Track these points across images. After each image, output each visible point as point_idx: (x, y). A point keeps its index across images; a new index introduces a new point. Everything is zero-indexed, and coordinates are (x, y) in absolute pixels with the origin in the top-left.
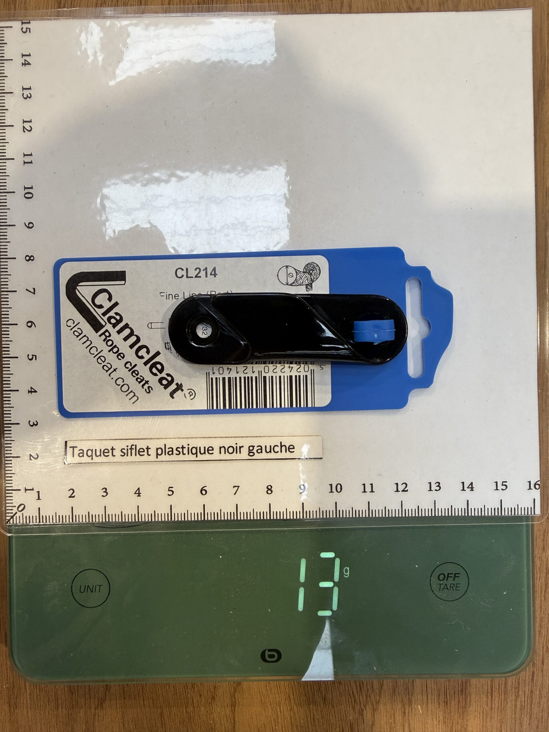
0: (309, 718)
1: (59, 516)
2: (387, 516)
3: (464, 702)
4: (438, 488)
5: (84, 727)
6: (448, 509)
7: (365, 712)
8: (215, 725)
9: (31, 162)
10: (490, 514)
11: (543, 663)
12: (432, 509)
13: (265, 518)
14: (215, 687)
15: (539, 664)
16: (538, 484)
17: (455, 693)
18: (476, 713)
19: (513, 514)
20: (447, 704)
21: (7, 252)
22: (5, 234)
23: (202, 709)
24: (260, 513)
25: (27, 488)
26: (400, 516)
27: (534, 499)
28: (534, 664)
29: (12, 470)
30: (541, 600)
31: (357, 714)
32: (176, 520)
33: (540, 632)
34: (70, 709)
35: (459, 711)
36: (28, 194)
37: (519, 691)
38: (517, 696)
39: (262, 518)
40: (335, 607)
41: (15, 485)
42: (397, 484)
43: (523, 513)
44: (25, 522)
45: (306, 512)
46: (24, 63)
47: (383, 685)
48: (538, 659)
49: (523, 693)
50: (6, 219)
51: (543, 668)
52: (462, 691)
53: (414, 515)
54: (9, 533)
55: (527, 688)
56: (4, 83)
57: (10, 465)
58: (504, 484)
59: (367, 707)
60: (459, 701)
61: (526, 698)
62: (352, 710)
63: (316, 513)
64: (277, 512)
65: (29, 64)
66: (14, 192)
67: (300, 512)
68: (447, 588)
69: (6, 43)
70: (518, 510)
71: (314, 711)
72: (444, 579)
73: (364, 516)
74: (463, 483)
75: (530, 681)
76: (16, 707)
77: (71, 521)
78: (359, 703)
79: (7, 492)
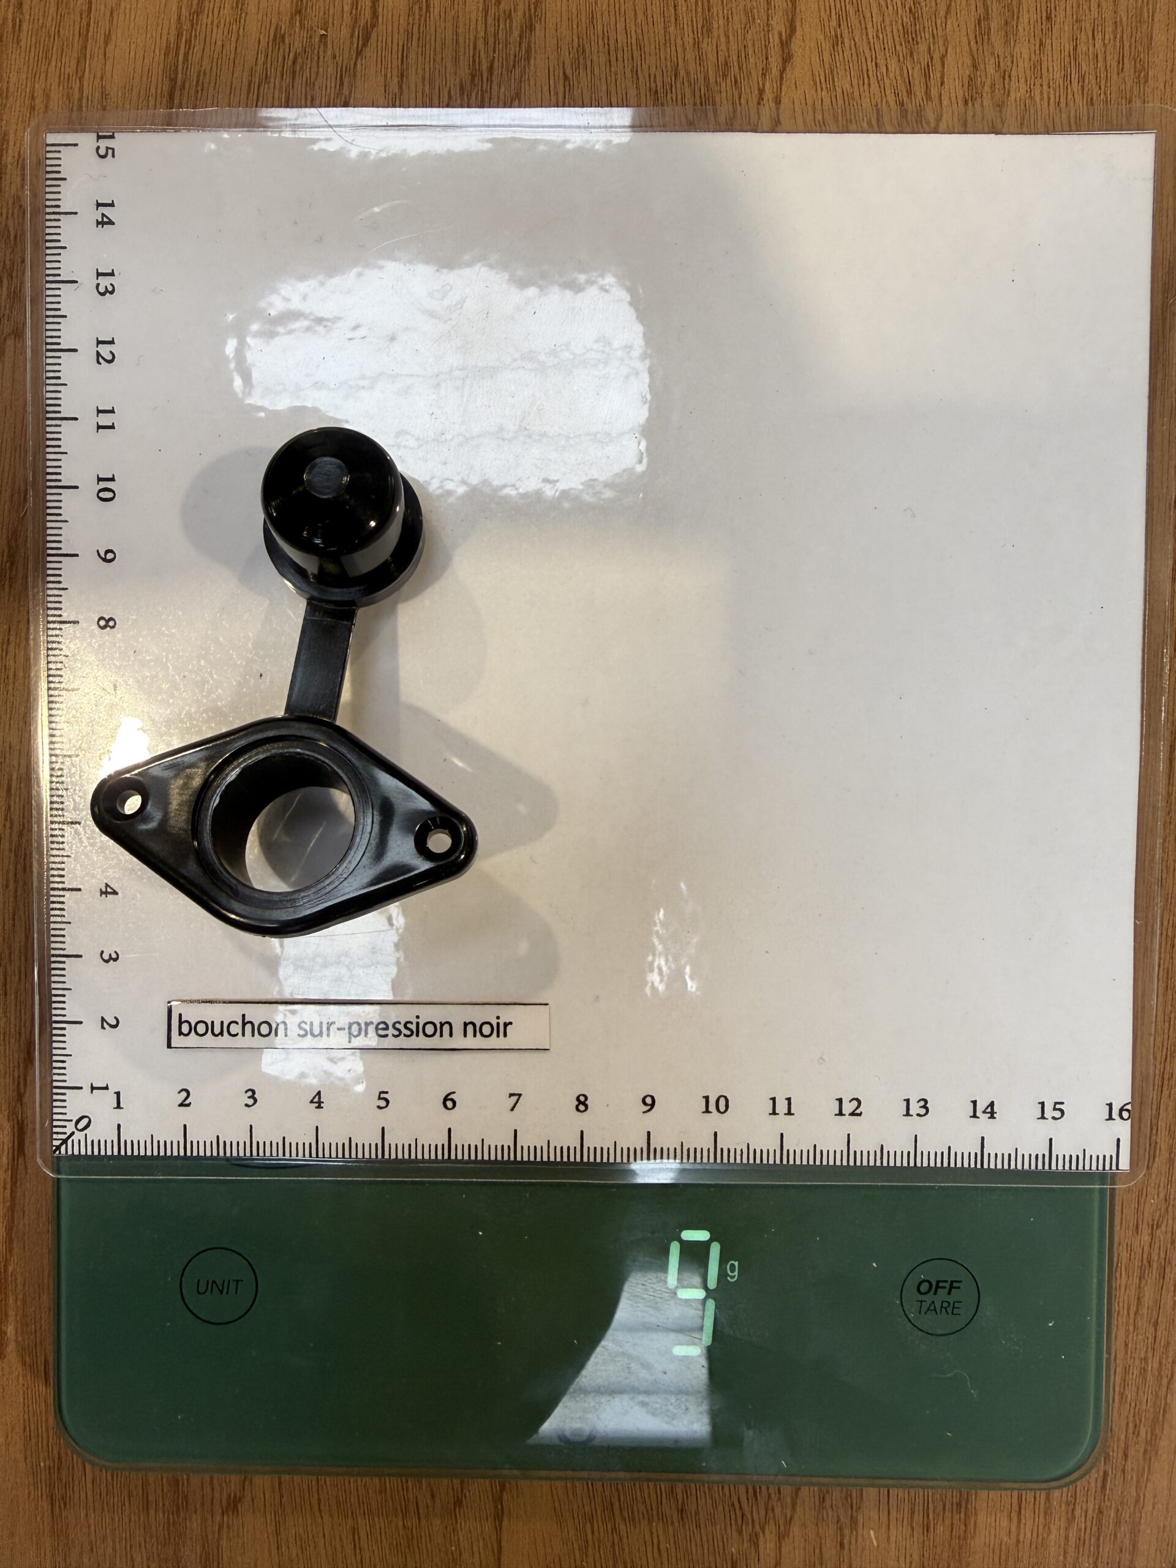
0: (649, 1549)
1: (159, 1142)
2: (818, 1163)
3: (962, 1527)
4: (923, 1111)
5: (199, 1549)
6: (942, 1153)
7: (761, 1543)
8: (461, 1553)
9: (112, 427)
10: (1026, 1167)
11: (1126, 1456)
12: (909, 1153)
13: (572, 1159)
15: (1116, 1455)
16: (1127, 1110)
17: (944, 1508)
18: (986, 1549)
19: (1074, 1167)
20: (927, 1530)
21: (60, 609)
22: (57, 572)
23: (437, 1522)
24: (562, 1148)
25: (94, 1086)
26: (845, 1163)
27: (1118, 1140)
28: (1107, 1459)
30: (1128, 1331)
31: (745, 1543)
32: (393, 1156)
33: (1122, 1394)
34: (173, 1514)
35: (953, 1545)
36: (106, 492)
37: (1073, 1510)
38: (1071, 1519)
39: (565, 1159)
41: (71, 1079)
42: (840, 1100)
43: (1094, 1167)
44: (89, 1153)
45: (655, 1149)
46: (100, 220)
48: (1115, 1448)
49: (1083, 1515)
50: (60, 542)
51: (1124, 1466)
52: (959, 1505)
53: (872, 1163)
54: (58, 1172)
55: (1091, 1505)
56: (59, 262)
57: (61, 1039)
58: (1058, 1106)
59: (767, 1531)
60: (952, 1524)
61: (1088, 1523)
62: (735, 1534)
63: (676, 1152)
64: (595, 1149)
65: (111, 223)
66: (77, 487)
67: (642, 1149)
68: (935, 1310)
69: (65, 179)
70: (1084, 1159)
71: (661, 1533)
74: (974, 1103)
75: (1099, 1489)
76: (65, 1504)
77: (182, 1153)
78: (750, 1521)
79: (55, 1091)
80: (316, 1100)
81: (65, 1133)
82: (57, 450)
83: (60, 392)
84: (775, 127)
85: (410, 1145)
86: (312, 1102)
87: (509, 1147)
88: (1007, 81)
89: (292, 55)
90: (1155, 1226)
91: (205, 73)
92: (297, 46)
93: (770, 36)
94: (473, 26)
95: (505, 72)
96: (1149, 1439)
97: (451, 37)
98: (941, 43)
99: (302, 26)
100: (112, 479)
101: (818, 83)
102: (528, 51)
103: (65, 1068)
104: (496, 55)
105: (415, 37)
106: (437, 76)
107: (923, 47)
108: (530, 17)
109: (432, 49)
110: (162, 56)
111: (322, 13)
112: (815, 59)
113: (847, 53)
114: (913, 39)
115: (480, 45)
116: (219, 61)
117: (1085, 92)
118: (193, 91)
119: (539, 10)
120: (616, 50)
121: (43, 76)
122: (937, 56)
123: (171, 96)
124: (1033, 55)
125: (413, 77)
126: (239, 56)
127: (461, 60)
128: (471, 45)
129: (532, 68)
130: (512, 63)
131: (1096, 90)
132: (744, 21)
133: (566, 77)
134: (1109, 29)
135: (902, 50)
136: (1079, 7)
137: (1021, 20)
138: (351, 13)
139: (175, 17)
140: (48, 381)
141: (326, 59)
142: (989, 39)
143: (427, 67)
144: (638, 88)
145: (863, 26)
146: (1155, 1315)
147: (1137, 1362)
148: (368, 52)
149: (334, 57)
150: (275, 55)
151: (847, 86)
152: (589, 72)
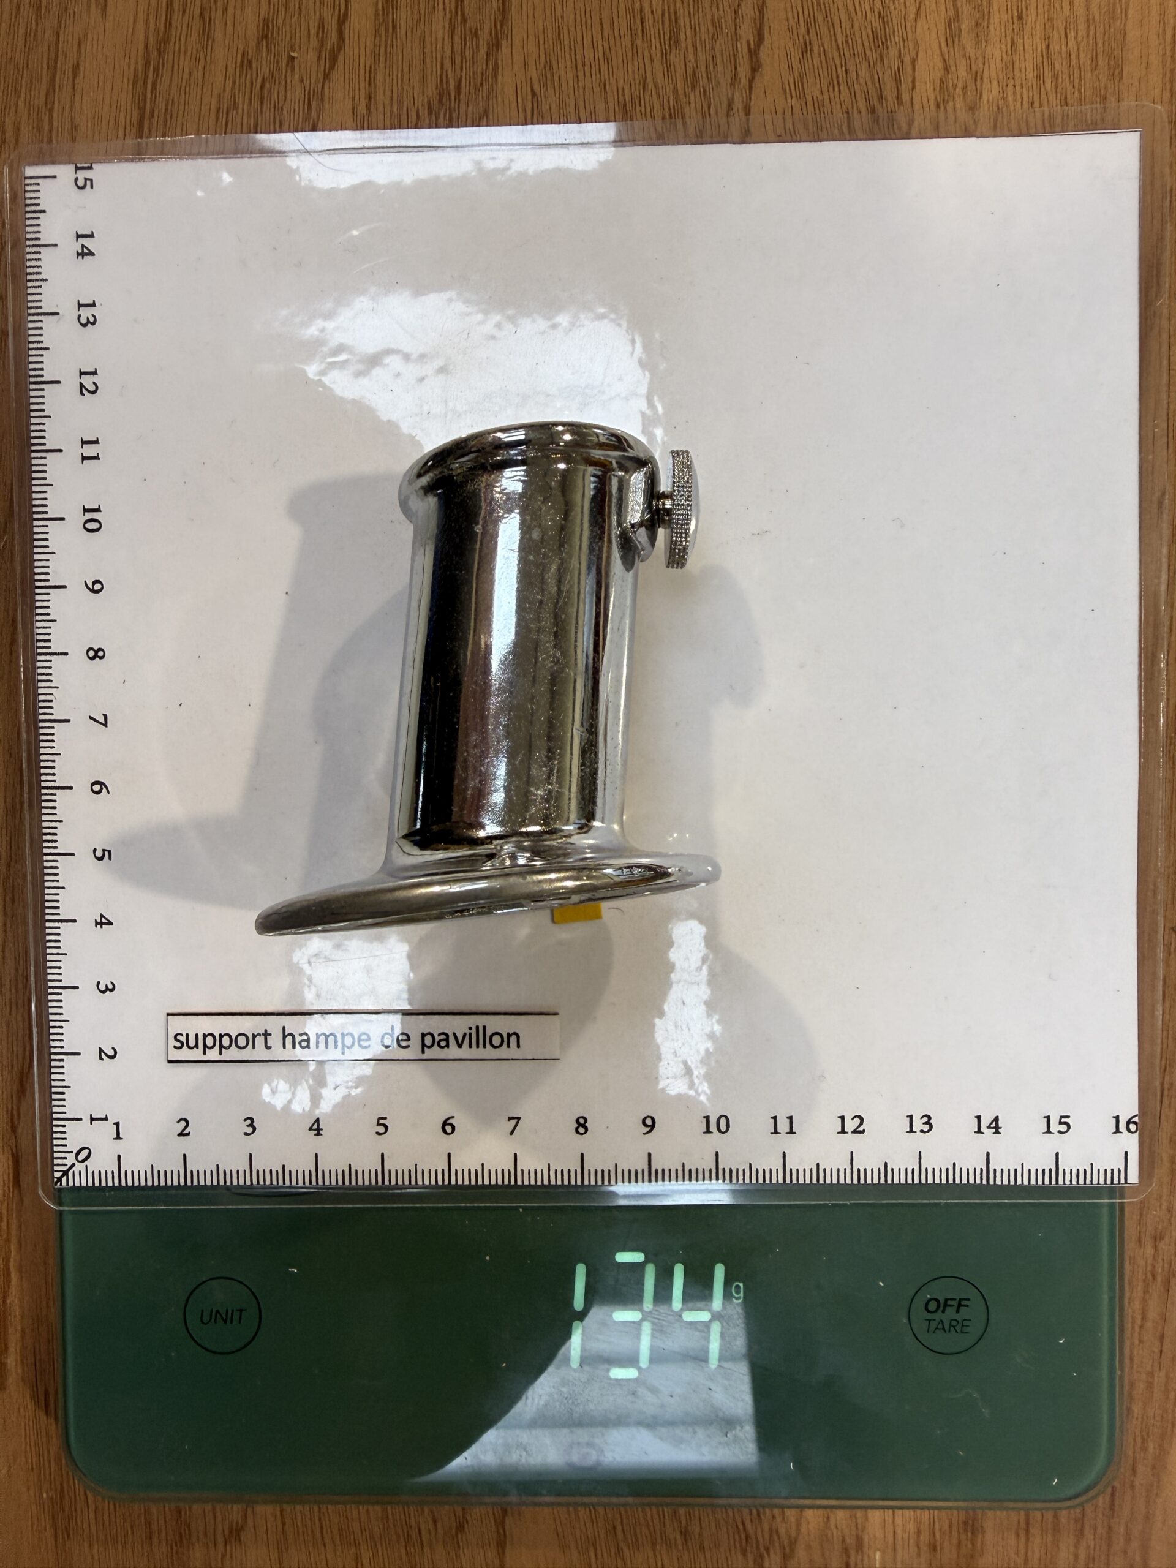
1: (159, 1172)
2: (821, 1181)
4: (926, 1128)
6: (947, 1170)
9: (97, 458)
10: (1033, 1182)
12: (913, 1170)
13: (573, 1182)
16: (1135, 1123)
19: (1081, 1181)
21: (49, 641)
22: (45, 604)
24: (562, 1171)
25: (94, 1116)
26: (849, 1181)
27: (1126, 1153)
29: (64, 1080)
32: (393, 1182)
36: (92, 523)
39: (566, 1182)
40: (714, 1362)
41: (71, 1111)
42: (842, 1118)
43: (1102, 1182)
44: (90, 1183)
45: (656, 1171)
46: (80, 251)
50: (48, 574)
53: (876, 1181)
54: (60, 1204)
56: (40, 294)
57: (60, 1070)
58: (1063, 1120)
63: (677, 1174)
64: (596, 1170)
65: (91, 254)
66: (63, 519)
67: (643, 1170)
68: (944, 1328)
69: (45, 211)
70: (1092, 1173)
72: (936, 1311)
73: (774, 1181)
74: (979, 1118)
77: (182, 1183)
79: (55, 1122)
80: (315, 1127)
81: (65, 1165)
82: (42, 482)
83: (44, 424)
84: (745, 137)
85: (410, 1171)
86: (311, 1129)
87: (509, 1171)
88: (979, 82)
89: (259, 81)
91: (173, 102)
92: (265, 71)
93: (739, 46)
94: (440, 45)
95: (472, 91)
97: (418, 57)
98: (911, 47)
99: (268, 50)
100: (98, 510)
101: (788, 91)
102: (495, 70)
103: (64, 1100)
104: (464, 74)
105: (382, 59)
106: (405, 96)
107: (893, 52)
108: (497, 35)
109: (400, 69)
110: (131, 86)
111: (288, 37)
112: (784, 66)
113: (817, 61)
114: (883, 43)
115: (448, 63)
116: (187, 89)
117: (1059, 90)
118: (161, 121)
119: (505, 27)
120: (583, 64)
121: (13, 109)
122: (907, 60)
123: (140, 125)
124: (1005, 56)
125: (381, 99)
126: (206, 83)
127: (429, 80)
128: (439, 64)
129: (499, 85)
131: (1070, 87)
132: (711, 31)
133: (534, 94)
134: (1082, 27)
135: (872, 55)
136: (1050, 5)
137: (991, 21)
138: (317, 37)
139: (141, 47)
140: (33, 414)
141: (294, 82)
142: (959, 41)
143: (395, 87)
144: (606, 103)
145: (832, 33)
148: (337, 74)
149: (302, 81)
150: (242, 80)
151: (817, 93)
152: (557, 89)
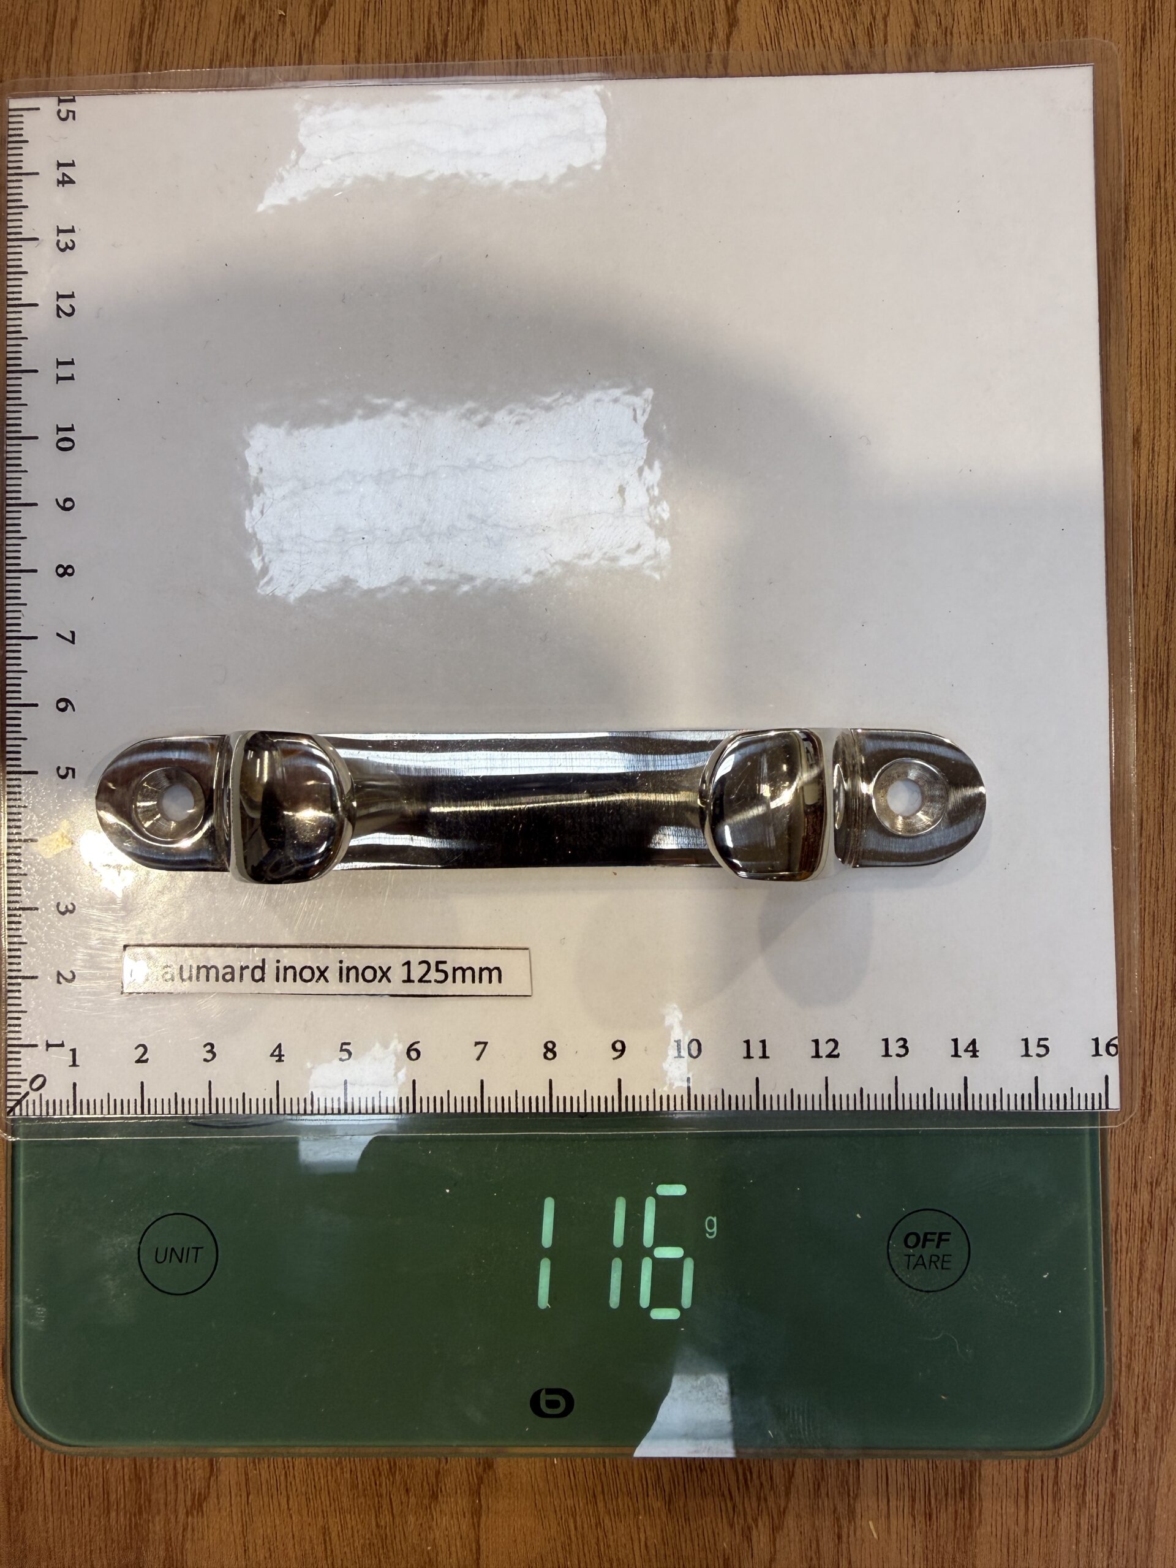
0: (636, 1544)
1: (115, 1100)
2: (796, 1108)
3: (967, 1514)
4: (902, 1051)
5: (162, 1553)
6: (924, 1095)
7: (754, 1532)
8: (437, 1555)
9: (72, 378)
10: (1012, 1107)
11: (1136, 1433)
12: (890, 1096)
13: (541, 1110)
14: (438, 1473)
15: (1126, 1434)
16: (1115, 1045)
17: (946, 1494)
18: (993, 1540)
19: (1062, 1107)
20: (930, 1520)
21: (19, 558)
22: (16, 522)
23: (411, 1519)
24: (530, 1098)
25: (50, 1043)
26: (824, 1108)
27: (1107, 1077)
28: (1116, 1436)
29: (20, 1005)
30: (1131, 1297)
31: (738, 1537)
32: (356, 1111)
33: (1129, 1367)
34: (135, 1515)
35: (958, 1535)
36: (65, 441)
37: (1084, 1493)
38: (1081, 1506)
39: (534, 1110)
40: (686, 1300)
41: (26, 1037)
42: (816, 1042)
43: (1083, 1107)
44: (44, 1113)
45: (627, 1098)
46: (61, 179)
47: (793, 1475)
48: (1125, 1425)
49: (1095, 1499)
50: (19, 492)
51: (1135, 1444)
52: (962, 1491)
53: (851, 1108)
54: (13, 1135)
55: (1101, 1488)
56: (21, 220)
57: (17, 994)
58: (1042, 1043)
59: (760, 1523)
60: (956, 1512)
61: (1101, 1509)
62: (726, 1527)
63: (648, 1101)
64: (565, 1098)
65: (72, 182)
66: (36, 438)
67: (613, 1097)
68: (924, 1264)
69: (27, 142)
70: (1072, 1098)
71: (648, 1528)
72: (916, 1245)
73: (747, 1108)
74: (955, 1041)
75: (1110, 1470)
76: (22, 1509)
77: (139, 1114)
78: (742, 1513)
79: (10, 1049)
80: (277, 1053)
81: (19, 1094)
82: (17, 402)
83: (20, 345)
85: (373, 1097)
86: (272, 1055)
87: (475, 1098)
88: (949, 36)
89: (252, 35)
90: (1154, 1184)
91: (168, 53)
92: (258, 25)
95: (459, 44)
96: (1160, 1415)
97: (406, 13)
99: (262, 6)
100: (72, 429)
101: (764, 45)
102: (481, 23)
103: (20, 1025)
104: (450, 28)
105: (371, 14)
107: (865, 9)
109: (388, 24)
110: (127, 39)
112: (761, 24)
113: (791, 17)
115: (435, 20)
116: (182, 42)
120: (566, 20)
121: (11, 61)
122: (879, 17)
123: (137, 60)
124: (973, 12)
125: (370, 51)
126: (201, 36)
127: (417, 33)
128: (426, 19)
129: (485, 39)
130: (465, 37)
133: (518, 46)
135: (846, 11)
140: (9, 336)
141: (285, 37)
143: (383, 42)
146: (1159, 1281)
147: (1143, 1331)
148: (328, 29)
149: (293, 34)
150: (236, 34)
151: (792, 47)
152: (541, 42)
